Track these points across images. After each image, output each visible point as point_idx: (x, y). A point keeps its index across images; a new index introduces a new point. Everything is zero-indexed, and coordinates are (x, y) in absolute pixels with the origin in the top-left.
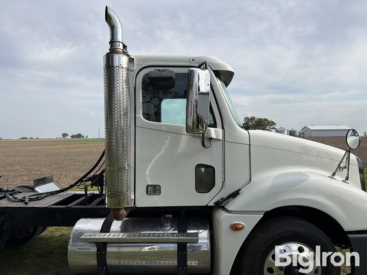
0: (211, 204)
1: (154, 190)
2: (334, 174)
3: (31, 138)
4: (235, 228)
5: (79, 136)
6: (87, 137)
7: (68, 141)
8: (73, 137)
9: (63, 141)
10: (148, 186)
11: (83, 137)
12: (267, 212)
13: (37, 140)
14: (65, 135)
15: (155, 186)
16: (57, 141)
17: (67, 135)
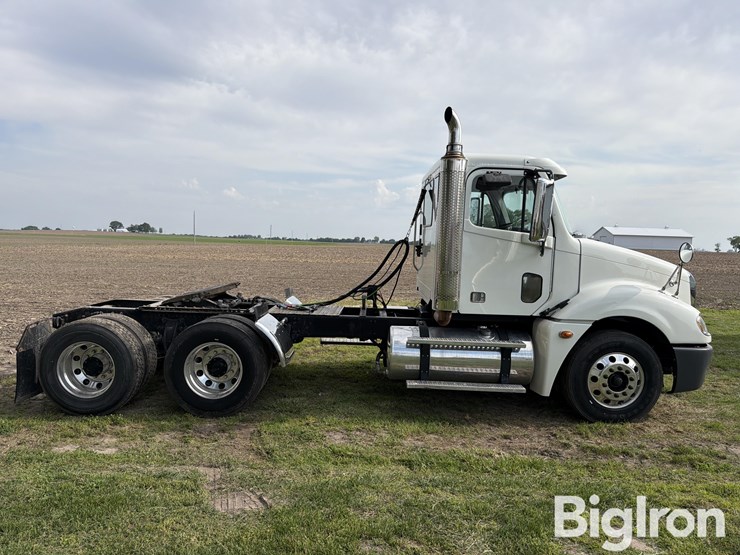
0: (537, 314)
1: (478, 297)
2: (664, 289)
3: (46, 229)
4: (564, 336)
5: (145, 228)
6: (161, 231)
7: (123, 237)
8: (132, 229)
9: (113, 237)
10: (472, 294)
11: (153, 230)
12: (596, 322)
13: (58, 233)
14: (115, 225)
15: (480, 294)
16: (99, 237)
17: (121, 225)
